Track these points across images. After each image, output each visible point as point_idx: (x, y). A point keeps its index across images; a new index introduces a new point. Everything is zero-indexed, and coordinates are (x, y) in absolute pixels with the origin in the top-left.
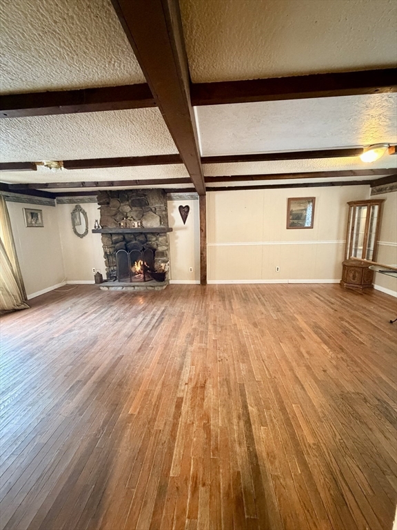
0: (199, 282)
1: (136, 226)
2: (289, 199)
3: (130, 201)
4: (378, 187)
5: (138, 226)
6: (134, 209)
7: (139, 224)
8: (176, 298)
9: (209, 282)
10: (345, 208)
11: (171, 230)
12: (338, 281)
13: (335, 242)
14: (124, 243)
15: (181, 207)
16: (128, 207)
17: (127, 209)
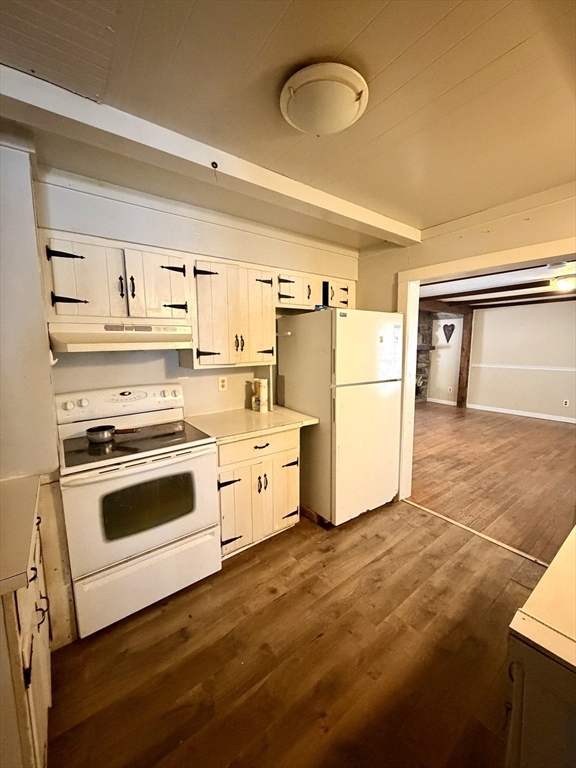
0: (455, 404)
8: (428, 410)
9: (469, 405)
11: (434, 348)
15: (445, 326)
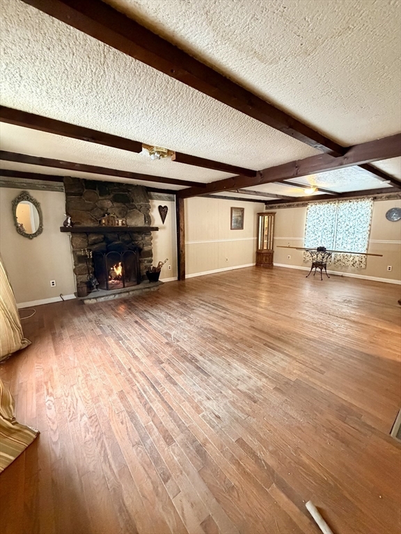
0: (176, 278)
1: (120, 224)
2: (232, 208)
3: (112, 195)
4: (270, 205)
5: (123, 224)
6: (115, 204)
7: (124, 222)
9: (187, 276)
10: (256, 216)
11: (156, 229)
12: (255, 264)
13: (252, 238)
14: (104, 244)
15: (160, 207)
16: (109, 202)
17: (108, 204)
